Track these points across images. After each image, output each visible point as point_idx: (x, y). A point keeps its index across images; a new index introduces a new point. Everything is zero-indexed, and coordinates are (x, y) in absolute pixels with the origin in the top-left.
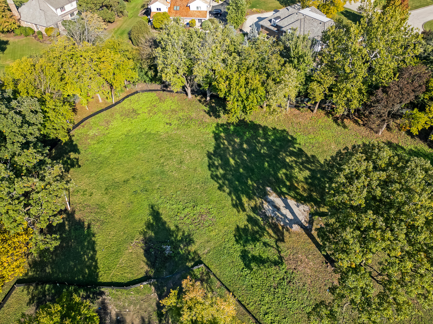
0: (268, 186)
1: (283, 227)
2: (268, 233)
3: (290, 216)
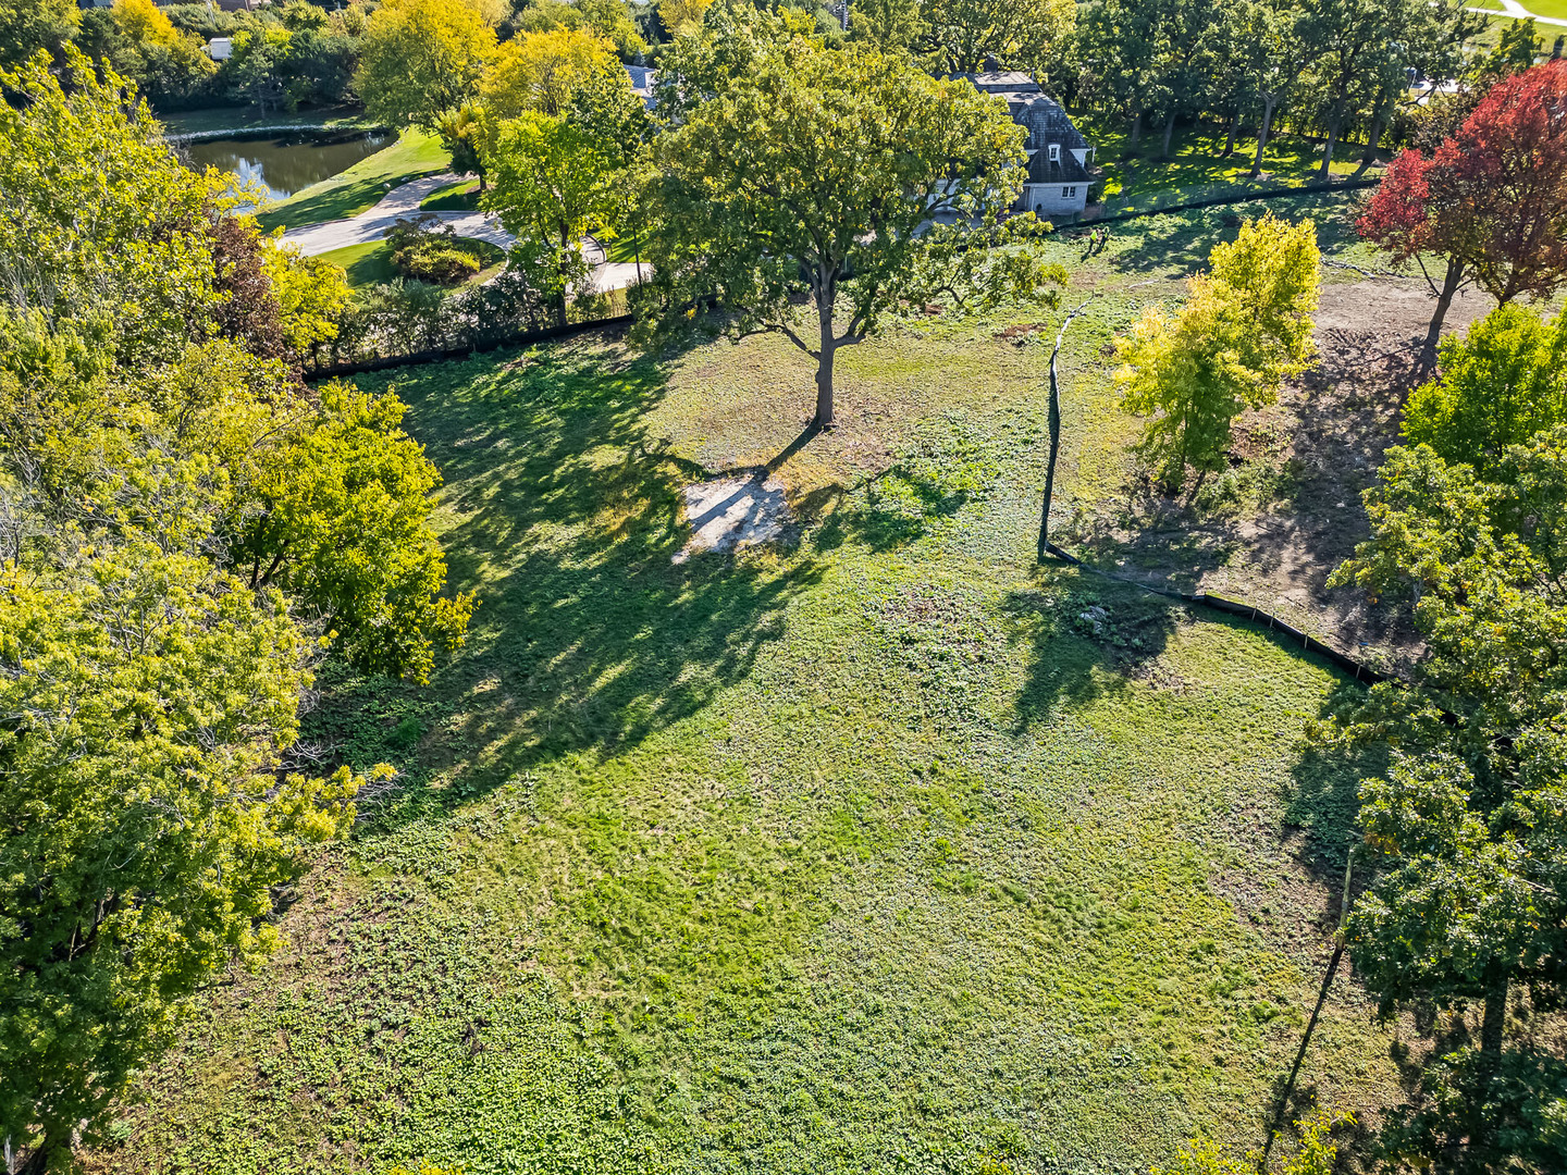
0: (670, 562)
1: (794, 498)
2: (837, 508)
3: (748, 501)
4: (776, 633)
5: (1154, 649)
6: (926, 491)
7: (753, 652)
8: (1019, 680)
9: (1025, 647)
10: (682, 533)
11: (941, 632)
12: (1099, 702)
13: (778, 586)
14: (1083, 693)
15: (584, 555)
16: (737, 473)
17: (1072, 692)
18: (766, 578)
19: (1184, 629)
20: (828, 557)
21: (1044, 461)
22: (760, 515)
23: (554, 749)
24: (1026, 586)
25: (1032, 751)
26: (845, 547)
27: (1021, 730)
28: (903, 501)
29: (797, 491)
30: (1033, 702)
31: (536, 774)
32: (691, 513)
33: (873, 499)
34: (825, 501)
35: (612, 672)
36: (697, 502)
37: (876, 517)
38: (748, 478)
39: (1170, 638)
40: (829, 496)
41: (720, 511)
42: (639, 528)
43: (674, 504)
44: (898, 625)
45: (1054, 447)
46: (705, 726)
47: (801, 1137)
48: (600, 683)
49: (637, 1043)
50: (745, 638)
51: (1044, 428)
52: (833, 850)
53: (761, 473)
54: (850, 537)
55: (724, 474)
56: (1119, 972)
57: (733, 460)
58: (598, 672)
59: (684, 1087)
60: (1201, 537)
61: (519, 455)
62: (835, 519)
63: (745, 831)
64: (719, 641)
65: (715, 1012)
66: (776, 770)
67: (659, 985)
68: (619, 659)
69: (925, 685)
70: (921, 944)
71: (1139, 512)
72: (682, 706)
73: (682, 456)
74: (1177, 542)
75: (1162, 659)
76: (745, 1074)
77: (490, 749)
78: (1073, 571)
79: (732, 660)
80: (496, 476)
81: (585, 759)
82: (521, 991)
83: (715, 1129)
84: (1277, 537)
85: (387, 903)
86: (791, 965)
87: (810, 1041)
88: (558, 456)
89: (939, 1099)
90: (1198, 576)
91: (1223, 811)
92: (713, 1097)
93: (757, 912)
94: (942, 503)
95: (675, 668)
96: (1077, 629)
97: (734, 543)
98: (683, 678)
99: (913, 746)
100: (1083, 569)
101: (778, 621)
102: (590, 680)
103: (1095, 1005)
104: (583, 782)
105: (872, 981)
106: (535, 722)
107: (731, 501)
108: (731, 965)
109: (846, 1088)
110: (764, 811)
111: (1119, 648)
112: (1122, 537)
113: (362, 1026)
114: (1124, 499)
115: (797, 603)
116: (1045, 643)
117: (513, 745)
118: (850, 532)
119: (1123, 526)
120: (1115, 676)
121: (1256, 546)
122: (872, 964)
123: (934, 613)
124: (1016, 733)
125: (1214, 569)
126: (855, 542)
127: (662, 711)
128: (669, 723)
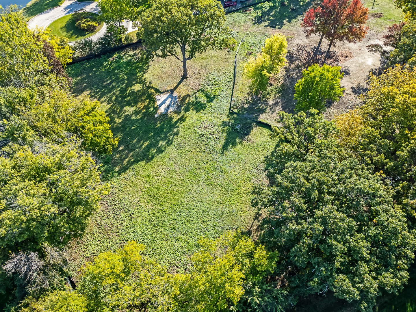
0: (154, 117)
1: (180, 98)
2: (189, 101)
3: (170, 99)
4: (177, 134)
5: (248, 134)
6: (207, 96)
7: (173, 138)
8: (223, 142)
9: (225, 134)
10: (156, 109)
11: (209, 132)
12: (237, 146)
13: (177, 122)
14: (234, 144)
15: (136, 115)
16: (167, 91)
17: (232, 144)
18: (174, 120)
19: (255, 128)
20: (187, 114)
21: (232, 87)
22: (172, 103)
23: (137, 161)
24: (226, 120)
25: (224, 157)
26: (191, 111)
27: (223, 153)
28: (203, 99)
29: (180, 96)
30: (225, 147)
31: (134, 167)
32: (158, 103)
33: (196, 98)
34: (186, 99)
35: (146, 144)
36: (159, 100)
37: (197, 103)
38: (169, 92)
39: (252, 131)
40: (187, 97)
41: (164, 102)
42: (147, 107)
43: (154, 101)
44: (201, 131)
45: (234, 82)
46: (165, 156)
47: (185, 227)
48: (143, 146)
49: (158, 215)
50: (171, 135)
51: (233, 78)
52: (189, 179)
53: (172, 91)
54: (192, 108)
55: (164, 92)
56: (235, 197)
57: (166, 88)
58: (143, 144)
59: (166, 221)
60: (262, 105)
61: (118, 87)
62: (188, 104)
63: (174, 176)
64: (166, 136)
65: (170, 209)
66: (179, 164)
67: (161, 205)
68: (147, 141)
69: (206, 144)
70: (204, 195)
71: (250, 99)
72: (160, 151)
73: (155, 87)
74: (256, 106)
75: (250, 136)
76: (176, 218)
77: (125, 162)
78: (235, 115)
79: (169, 141)
80: (114, 94)
81: (143, 163)
82: (138, 207)
83: (172, 227)
84: (276, 104)
85: (112, 194)
86: (182, 200)
87: (186, 212)
88: (127, 87)
89: (206, 219)
90: (259, 115)
91: (256, 167)
92: (171, 222)
93: (177, 191)
94: (210, 99)
95: (158, 142)
96: (235, 130)
97: (167, 111)
98: (160, 145)
99: (203, 157)
100: (237, 115)
101: (178, 130)
102: (141, 146)
103: (231, 203)
104: (143, 168)
105: (196, 202)
106: (132, 156)
107: (166, 100)
108: (173, 201)
109: (192, 219)
110: (177, 172)
111: (242, 134)
112: (246, 106)
113: (113, 215)
114: (247, 96)
115: (181, 126)
116: (229, 133)
117: (129, 161)
118: (192, 107)
119: (246, 103)
120: (240, 140)
121: (272, 107)
122: (196, 199)
123: (208, 128)
124: (222, 154)
125: (263, 113)
126: (192, 110)
127: (156, 152)
128: (158, 155)
